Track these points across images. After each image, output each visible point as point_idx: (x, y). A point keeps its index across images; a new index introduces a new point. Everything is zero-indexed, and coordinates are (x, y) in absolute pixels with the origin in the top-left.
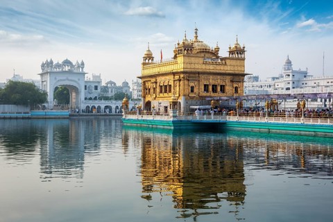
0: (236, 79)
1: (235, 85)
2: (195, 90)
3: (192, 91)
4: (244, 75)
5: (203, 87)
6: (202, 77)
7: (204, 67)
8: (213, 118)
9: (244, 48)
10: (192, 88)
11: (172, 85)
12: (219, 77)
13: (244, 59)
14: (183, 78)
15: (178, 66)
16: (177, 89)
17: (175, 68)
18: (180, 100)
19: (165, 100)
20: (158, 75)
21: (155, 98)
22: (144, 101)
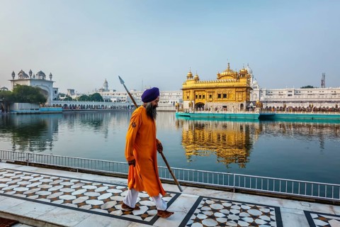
15: (240, 83)
16: (240, 96)
17: (236, 84)
18: (243, 103)
19: (224, 102)
20: (217, 88)
21: (211, 101)
22: (195, 103)
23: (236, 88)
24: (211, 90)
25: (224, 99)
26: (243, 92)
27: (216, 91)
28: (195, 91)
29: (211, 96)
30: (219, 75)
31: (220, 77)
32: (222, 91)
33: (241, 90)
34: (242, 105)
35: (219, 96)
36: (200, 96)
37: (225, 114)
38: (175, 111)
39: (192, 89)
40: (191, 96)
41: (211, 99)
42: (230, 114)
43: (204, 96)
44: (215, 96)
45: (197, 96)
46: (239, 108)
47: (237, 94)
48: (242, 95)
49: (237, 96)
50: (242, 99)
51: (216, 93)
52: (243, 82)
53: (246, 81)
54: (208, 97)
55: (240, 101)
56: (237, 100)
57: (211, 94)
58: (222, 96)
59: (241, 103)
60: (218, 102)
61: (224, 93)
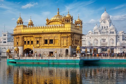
0: (81, 37)
1: (81, 41)
2: (73, 43)
5: (75, 41)
8: (93, 58)
9: (82, 21)
15: (65, 29)
16: (65, 42)
17: (61, 30)
18: (68, 49)
19: (50, 48)
20: (43, 33)
21: (38, 47)
22: (23, 48)
23: (61, 33)
24: (39, 36)
25: (50, 45)
26: (67, 37)
27: (43, 36)
28: (23, 37)
29: (38, 41)
30: (48, 20)
31: (49, 22)
32: (48, 37)
33: (65, 35)
34: (67, 51)
35: (46, 42)
36: (29, 42)
37: (49, 60)
38: (6, 57)
39: (21, 34)
40: (20, 41)
41: (38, 45)
42: (53, 60)
43: (32, 42)
44: (42, 42)
45: (25, 42)
46: (65, 54)
47: (62, 40)
48: (67, 40)
49: (62, 42)
50: (67, 44)
51: (43, 39)
52: (68, 28)
53: (70, 26)
54: (35, 43)
55: (65, 47)
56: (62, 46)
57: (38, 40)
58: (48, 41)
59: (66, 48)
60: (45, 48)
61: (50, 39)
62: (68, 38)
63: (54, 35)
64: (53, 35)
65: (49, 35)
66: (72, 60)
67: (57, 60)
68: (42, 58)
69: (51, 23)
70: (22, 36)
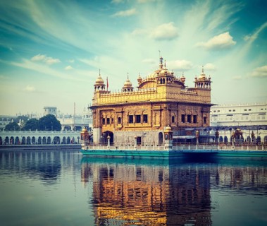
0: (205, 109)
1: (204, 116)
2: (175, 120)
3: (173, 121)
4: (210, 105)
5: (180, 117)
6: (180, 106)
7: (181, 97)
9: (210, 78)
10: (173, 118)
11: (149, 115)
12: (193, 107)
13: (210, 90)
14: (166, 108)
15: (158, 96)
16: (158, 118)
17: (153, 98)
18: (162, 131)
19: (137, 130)
20: (127, 104)
21: (120, 129)
22: (101, 131)
23: (152, 104)
24: (119, 109)
25: (137, 125)
26: (161, 110)
27: (126, 109)
28: (101, 111)
29: (119, 119)
30: (140, 80)
31: (141, 84)
33: (158, 107)
35: (131, 120)
36: (108, 120)
37: (126, 152)
40: (98, 119)
41: (120, 126)
42: (131, 152)
43: (113, 120)
44: (125, 120)
45: (104, 120)
46: (157, 141)
47: (153, 115)
48: (161, 116)
49: (153, 119)
50: (160, 123)
51: (127, 114)
52: (161, 93)
53: (165, 90)
54: (116, 121)
55: (158, 128)
56: (154, 125)
57: (120, 116)
58: (134, 118)
59: (159, 131)
60: (130, 130)
61: (137, 114)
62: (163, 112)
63: (142, 107)
64: (140, 107)
65: (135, 108)
66: (157, 152)
67: (136, 151)
68: (117, 148)
69: (144, 86)
70: (98, 110)
